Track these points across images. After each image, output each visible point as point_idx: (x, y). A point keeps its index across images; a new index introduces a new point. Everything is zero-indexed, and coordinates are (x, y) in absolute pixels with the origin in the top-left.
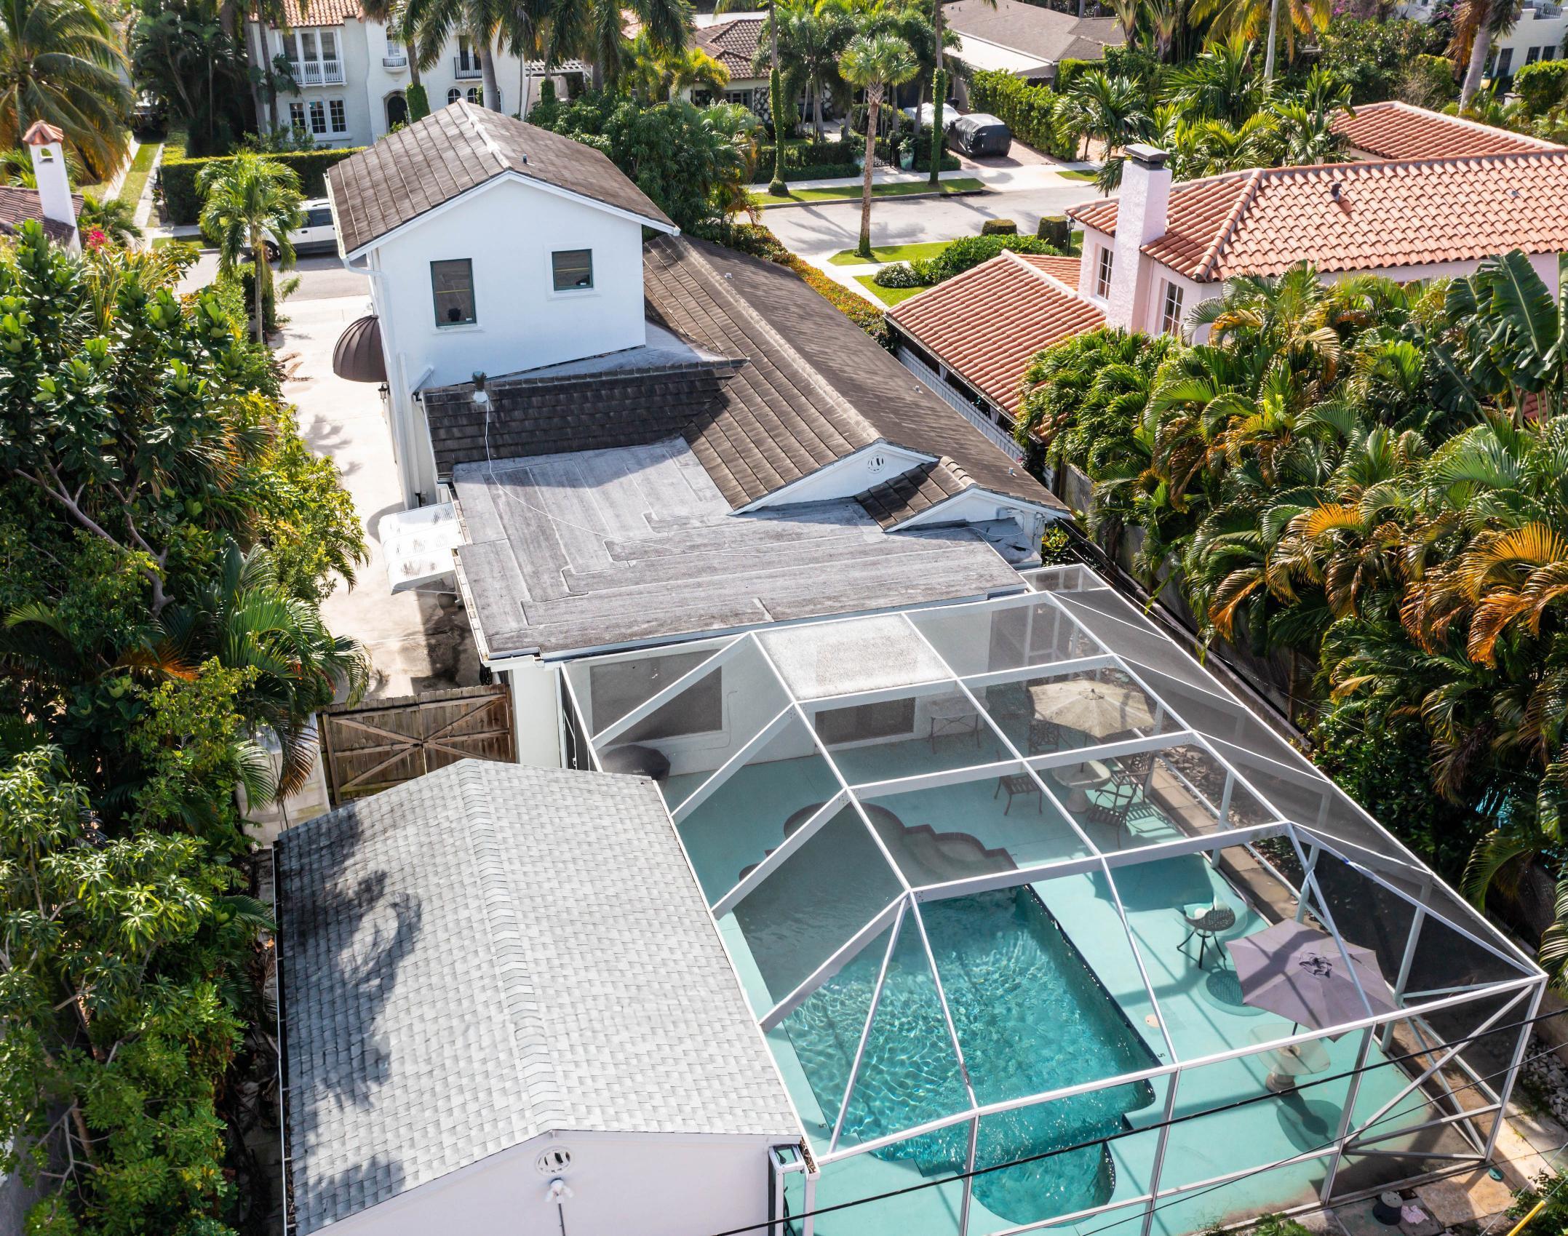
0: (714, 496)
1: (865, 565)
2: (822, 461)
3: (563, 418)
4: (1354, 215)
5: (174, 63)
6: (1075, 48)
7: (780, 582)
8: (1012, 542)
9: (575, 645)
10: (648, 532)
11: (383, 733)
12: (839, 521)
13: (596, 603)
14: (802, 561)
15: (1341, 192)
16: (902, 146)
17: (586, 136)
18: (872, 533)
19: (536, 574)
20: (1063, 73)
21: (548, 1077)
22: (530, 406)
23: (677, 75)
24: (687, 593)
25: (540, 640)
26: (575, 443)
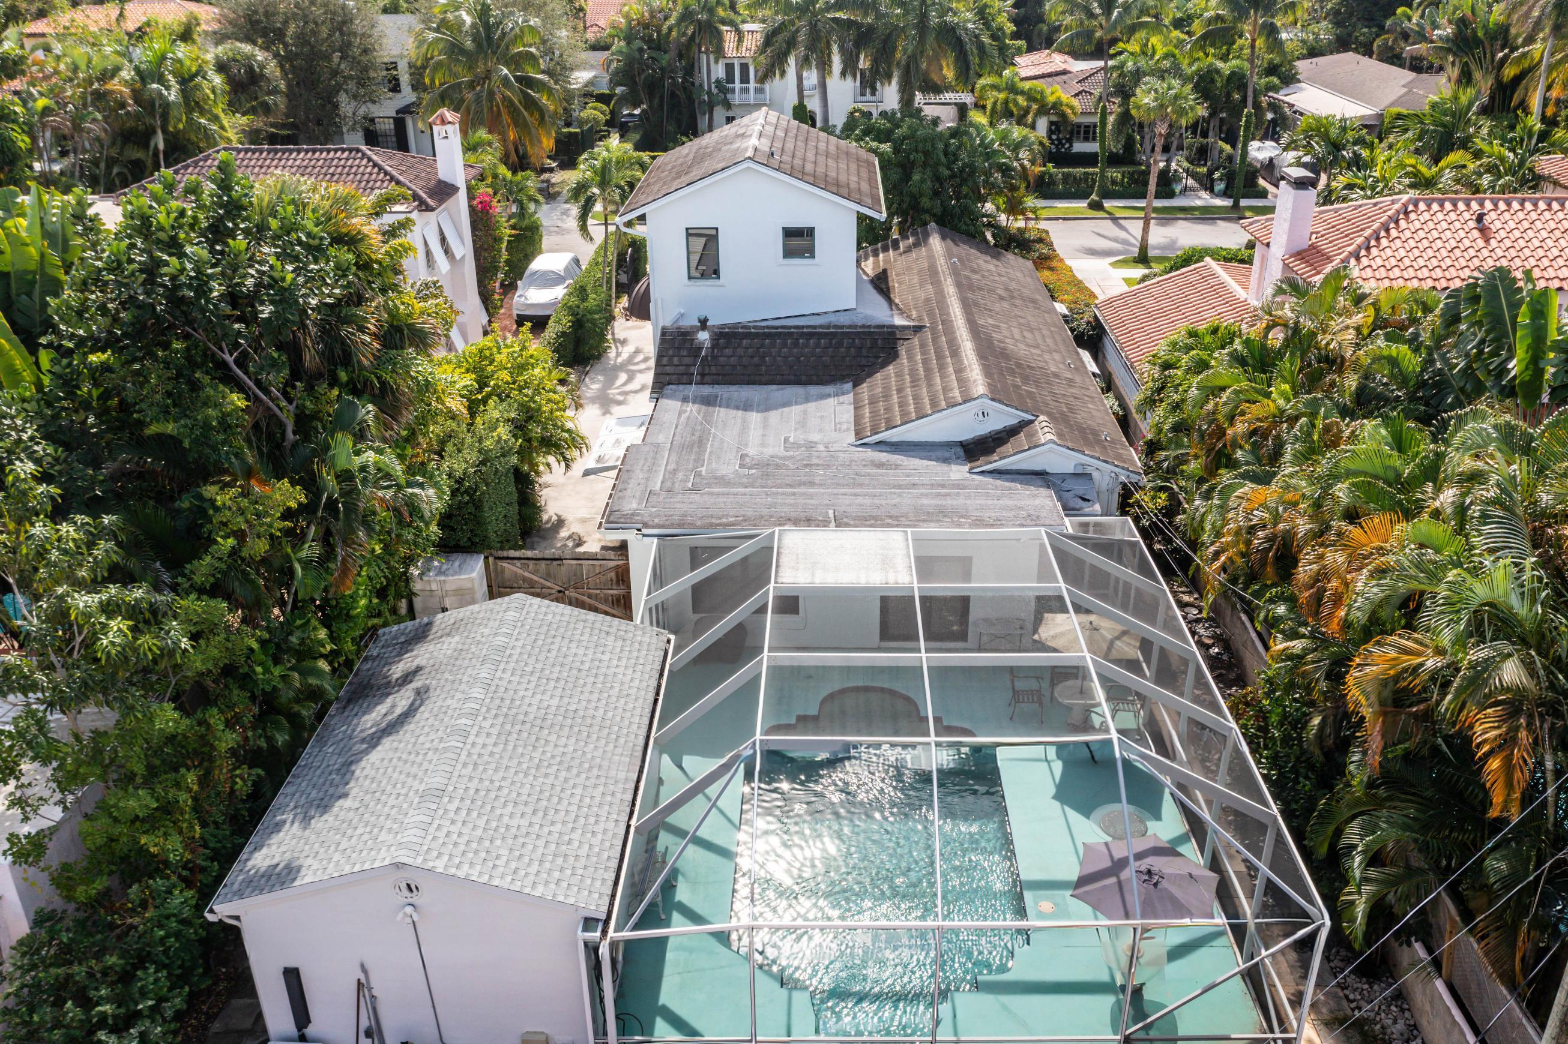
0: (848, 429)
1: (938, 495)
2: (936, 408)
3: (763, 358)
4: (1493, 241)
5: (641, 80)
6: (1404, 100)
7: (860, 500)
8: (1081, 493)
9: (672, 526)
10: (781, 451)
11: (535, 578)
12: (937, 460)
13: (706, 498)
14: (889, 486)
15: (1487, 219)
16: (1216, 176)
17: (874, 144)
18: (959, 471)
19: (675, 471)
20: (1387, 121)
21: (423, 826)
22: (739, 345)
23: (1035, 107)
24: (780, 500)
25: (646, 519)
26: (765, 378)
